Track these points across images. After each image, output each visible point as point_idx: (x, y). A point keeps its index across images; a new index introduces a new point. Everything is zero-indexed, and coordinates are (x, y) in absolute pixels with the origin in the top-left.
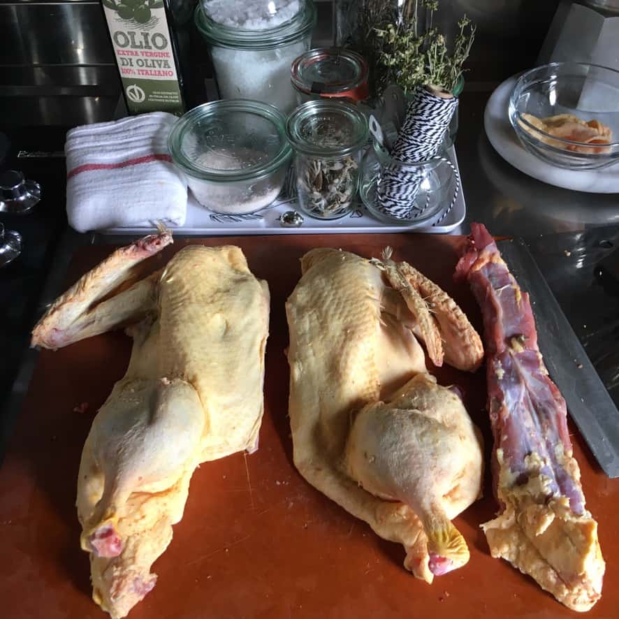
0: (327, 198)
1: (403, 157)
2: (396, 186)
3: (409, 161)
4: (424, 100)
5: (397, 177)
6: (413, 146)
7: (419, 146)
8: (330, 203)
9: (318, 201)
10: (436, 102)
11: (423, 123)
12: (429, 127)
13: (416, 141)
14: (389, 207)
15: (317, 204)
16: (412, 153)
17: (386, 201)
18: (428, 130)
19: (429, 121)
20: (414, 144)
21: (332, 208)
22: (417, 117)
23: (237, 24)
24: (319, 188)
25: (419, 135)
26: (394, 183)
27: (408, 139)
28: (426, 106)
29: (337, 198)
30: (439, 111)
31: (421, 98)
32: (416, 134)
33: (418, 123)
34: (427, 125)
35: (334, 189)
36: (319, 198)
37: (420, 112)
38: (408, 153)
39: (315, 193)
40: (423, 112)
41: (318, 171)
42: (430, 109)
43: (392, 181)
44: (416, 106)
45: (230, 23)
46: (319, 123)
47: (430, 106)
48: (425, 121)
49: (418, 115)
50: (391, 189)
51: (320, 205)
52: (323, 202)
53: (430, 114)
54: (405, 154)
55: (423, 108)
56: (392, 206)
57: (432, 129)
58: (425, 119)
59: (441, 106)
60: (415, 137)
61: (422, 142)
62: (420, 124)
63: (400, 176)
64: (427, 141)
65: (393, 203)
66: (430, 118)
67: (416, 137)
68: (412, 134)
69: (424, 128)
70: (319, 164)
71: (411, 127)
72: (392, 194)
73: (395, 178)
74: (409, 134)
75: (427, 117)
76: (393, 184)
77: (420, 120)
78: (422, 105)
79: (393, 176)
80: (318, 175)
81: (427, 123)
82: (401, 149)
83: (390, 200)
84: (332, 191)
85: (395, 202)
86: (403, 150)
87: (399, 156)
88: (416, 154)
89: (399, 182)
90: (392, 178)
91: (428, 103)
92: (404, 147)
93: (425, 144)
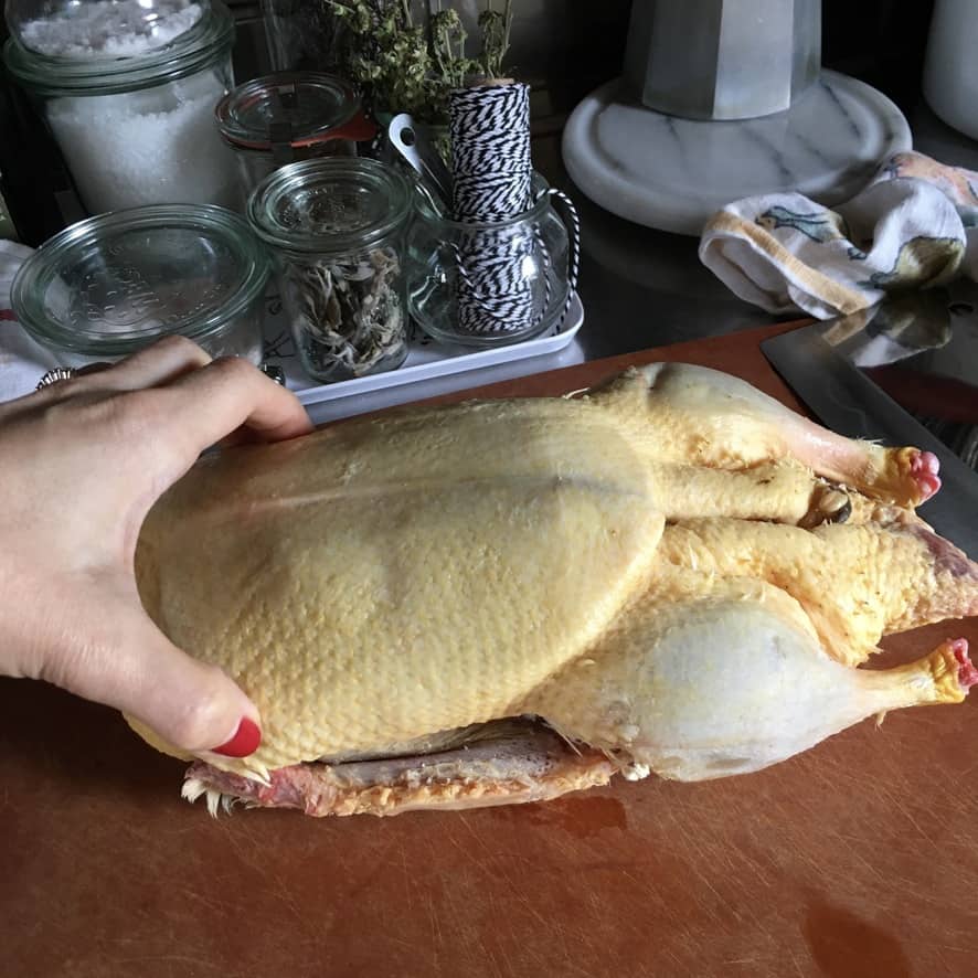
0: (355, 341)
1: (492, 216)
2: (504, 271)
3: (506, 218)
4: (483, 102)
5: (496, 256)
6: (501, 189)
7: (509, 184)
8: (363, 349)
9: (338, 351)
10: (506, 96)
11: (499, 141)
12: (512, 144)
13: (502, 177)
14: (507, 316)
15: (340, 356)
16: (505, 201)
17: (497, 307)
18: (513, 150)
19: (507, 132)
20: (500, 185)
21: (369, 358)
22: (486, 136)
23: (90, 50)
24: (336, 322)
25: (503, 163)
26: (497, 268)
27: (486, 181)
28: (492, 108)
29: (375, 337)
30: (516, 108)
31: (476, 100)
32: (497, 166)
33: (492, 143)
34: (507, 141)
35: (366, 321)
36: (339, 344)
37: (486, 124)
38: (499, 205)
39: (332, 334)
40: (493, 121)
41: (328, 291)
42: (503, 109)
43: (490, 268)
44: (475, 120)
45: (76, 51)
46: (312, 200)
47: (499, 105)
48: (502, 136)
49: (487, 130)
50: (497, 282)
51: (345, 357)
52: (349, 351)
53: (506, 120)
54: (493, 210)
55: (488, 116)
56: (511, 311)
57: (517, 145)
58: (502, 131)
59: (516, 98)
60: (496, 172)
61: (511, 175)
62: (497, 145)
63: (502, 249)
64: (518, 170)
65: (512, 304)
66: (507, 126)
67: (499, 170)
68: (489, 170)
69: (506, 149)
70: (328, 275)
71: (481, 159)
72: (502, 292)
73: (496, 260)
74: (483, 173)
75: (502, 127)
76: (497, 272)
77: (494, 137)
78: (486, 110)
79: (490, 258)
80: (331, 298)
81: (507, 137)
82: (481, 205)
83: (505, 302)
84: (362, 325)
85: (514, 301)
86: (487, 203)
87: (484, 218)
88: (512, 200)
89: (505, 263)
90: (490, 263)
91: (494, 103)
92: (487, 198)
93: (517, 176)
